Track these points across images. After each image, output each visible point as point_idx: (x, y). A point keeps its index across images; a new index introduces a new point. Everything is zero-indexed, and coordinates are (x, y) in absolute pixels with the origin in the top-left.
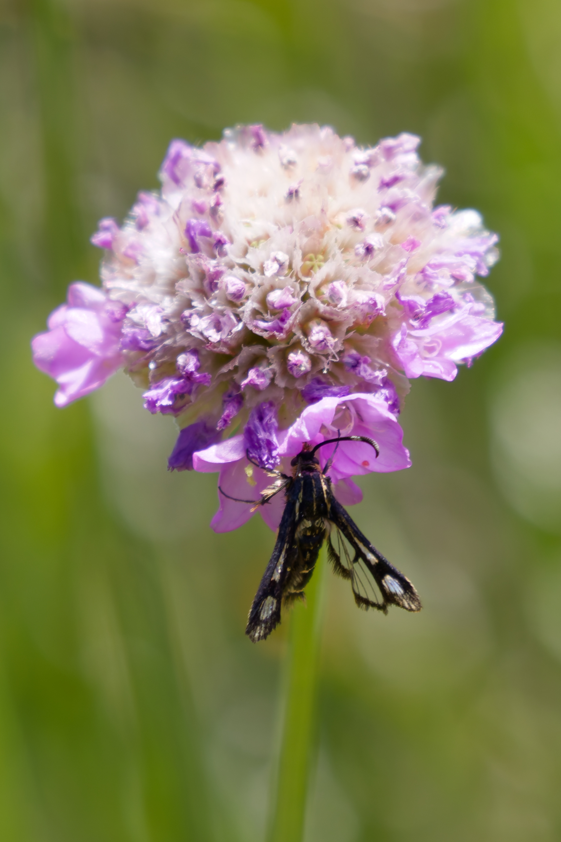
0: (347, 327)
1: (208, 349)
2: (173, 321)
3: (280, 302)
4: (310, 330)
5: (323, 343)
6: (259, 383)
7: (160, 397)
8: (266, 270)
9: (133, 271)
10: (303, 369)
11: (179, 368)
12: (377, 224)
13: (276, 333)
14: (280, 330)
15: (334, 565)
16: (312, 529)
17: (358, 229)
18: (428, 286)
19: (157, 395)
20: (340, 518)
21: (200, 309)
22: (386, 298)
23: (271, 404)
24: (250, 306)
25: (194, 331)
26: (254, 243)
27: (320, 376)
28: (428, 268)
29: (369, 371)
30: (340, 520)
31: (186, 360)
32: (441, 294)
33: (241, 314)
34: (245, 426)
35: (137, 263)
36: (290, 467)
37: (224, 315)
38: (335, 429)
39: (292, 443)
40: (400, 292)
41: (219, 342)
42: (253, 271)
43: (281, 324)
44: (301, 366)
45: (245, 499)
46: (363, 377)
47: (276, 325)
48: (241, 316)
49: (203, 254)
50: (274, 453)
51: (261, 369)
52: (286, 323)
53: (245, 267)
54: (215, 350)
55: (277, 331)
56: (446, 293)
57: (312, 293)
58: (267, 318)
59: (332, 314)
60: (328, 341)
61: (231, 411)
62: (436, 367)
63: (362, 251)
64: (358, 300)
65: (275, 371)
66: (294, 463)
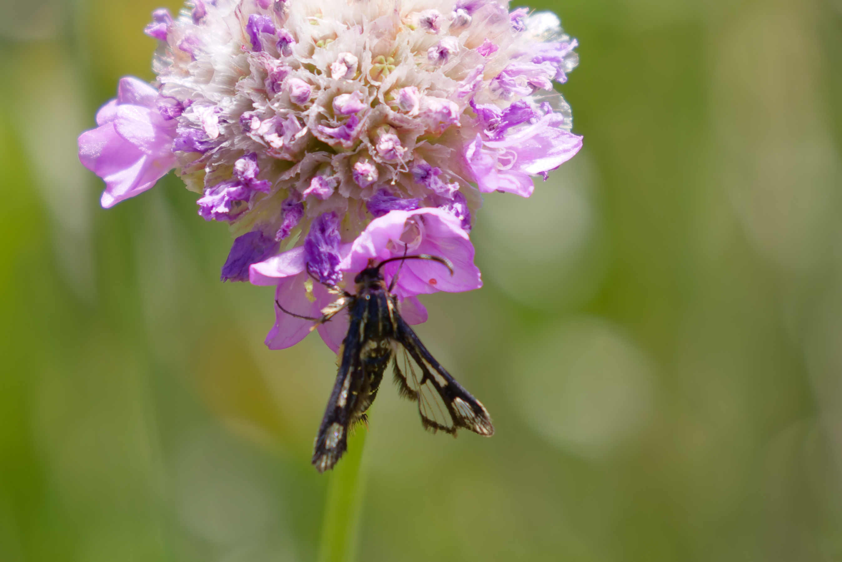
0: (418, 135)
1: (269, 154)
2: (231, 122)
3: (347, 107)
4: (378, 138)
5: (392, 152)
6: (322, 193)
7: (215, 204)
8: (333, 73)
9: (189, 66)
10: (370, 179)
11: (236, 173)
12: (452, 25)
13: (342, 140)
14: (347, 137)
15: (400, 387)
16: (378, 350)
17: (432, 31)
18: (504, 95)
19: (212, 201)
20: (408, 338)
21: (261, 111)
22: (460, 106)
23: (334, 215)
24: (315, 109)
25: (255, 135)
26: (320, 42)
27: (387, 187)
28: (504, 74)
29: (440, 183)
30: (406, 340)
31: (245, 166)
32: (519, 104)
33: (304, 117)
34: (305, 238)
35: (193, 58)
36: (353, 283)
37: (286, 119)
38: (402, 243)
39: (356, 258)
40: (475, 99)
41: (281, 148)
42: (319, 73)
43: (347, 131)
44: (367, 176)
45: (305, 315)
46: (433, 190)
47: (343, 132)
48: (305, 120)
49: (266, 53)
50: (337, 268)
51: (324, 177)
52: (353, 129)
53: (311, 68)
54: (277, 156)
55: (344, 138)
56: (525, 103)
57: (381, 98)
58: (334, 124)
59: (402, 121)
60: (397, 150)
61: (291, 220)
62: (512, 182)
63: (436, 55)
64: (431, 108)
65: (340, 180)
66: (358, 280)
